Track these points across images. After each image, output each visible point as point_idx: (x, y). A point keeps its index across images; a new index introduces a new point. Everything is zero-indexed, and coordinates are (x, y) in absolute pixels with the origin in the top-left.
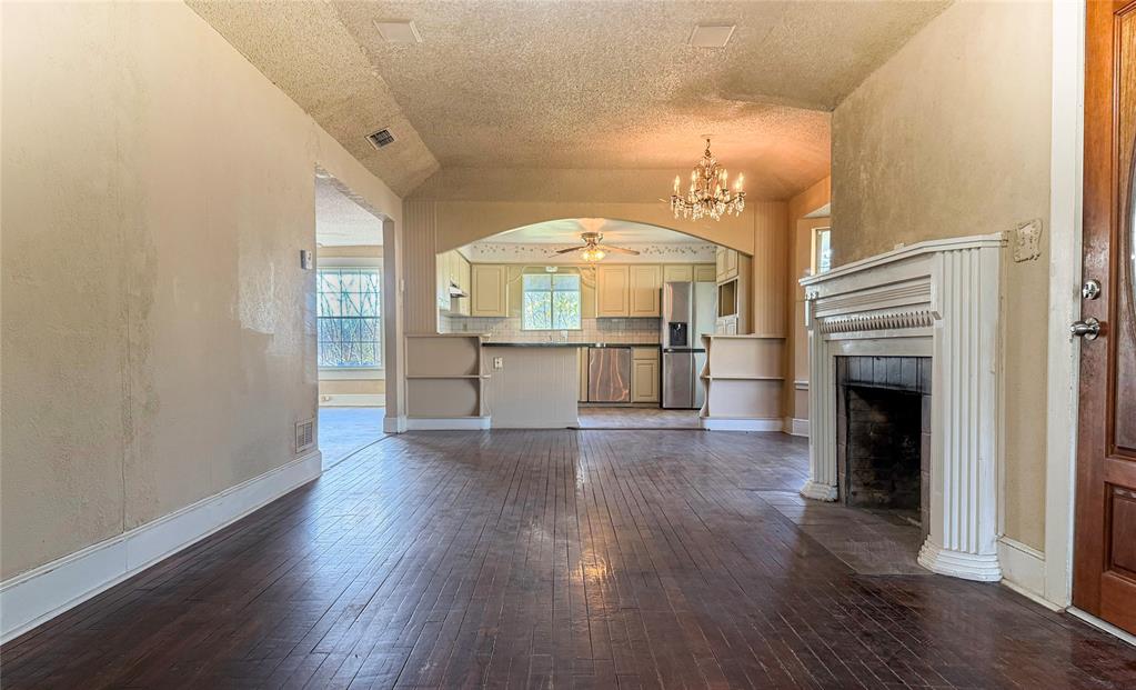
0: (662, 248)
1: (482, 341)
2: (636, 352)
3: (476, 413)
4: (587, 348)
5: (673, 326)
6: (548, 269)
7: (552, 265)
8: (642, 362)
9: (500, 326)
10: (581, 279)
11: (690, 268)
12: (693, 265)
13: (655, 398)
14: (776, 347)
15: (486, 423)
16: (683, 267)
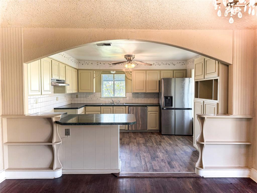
0: (160, 63)
1: (54, 120)
2: (149, 108)
3: (51, 167)
4: (128, 107)
5: (166, 98)
6: (112, 72)
7: (113, 70)
8: (152, 113)
9: (92, 96)
10: (126, 77)
11: (172, 72)
12: (173, 70)
13: (157, 128)
14: (244, 123)
15: (58, 174)
16: (169, 71)
